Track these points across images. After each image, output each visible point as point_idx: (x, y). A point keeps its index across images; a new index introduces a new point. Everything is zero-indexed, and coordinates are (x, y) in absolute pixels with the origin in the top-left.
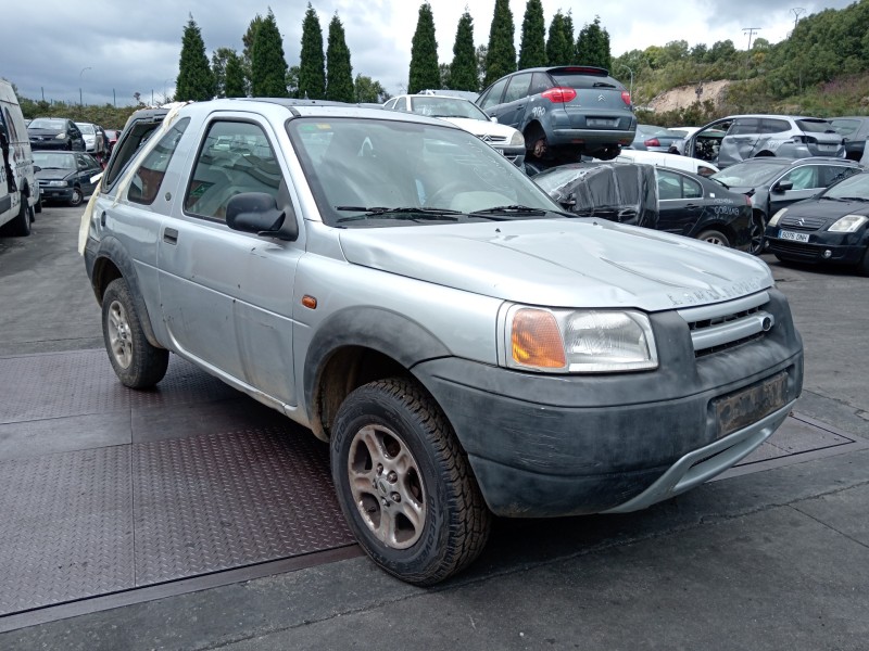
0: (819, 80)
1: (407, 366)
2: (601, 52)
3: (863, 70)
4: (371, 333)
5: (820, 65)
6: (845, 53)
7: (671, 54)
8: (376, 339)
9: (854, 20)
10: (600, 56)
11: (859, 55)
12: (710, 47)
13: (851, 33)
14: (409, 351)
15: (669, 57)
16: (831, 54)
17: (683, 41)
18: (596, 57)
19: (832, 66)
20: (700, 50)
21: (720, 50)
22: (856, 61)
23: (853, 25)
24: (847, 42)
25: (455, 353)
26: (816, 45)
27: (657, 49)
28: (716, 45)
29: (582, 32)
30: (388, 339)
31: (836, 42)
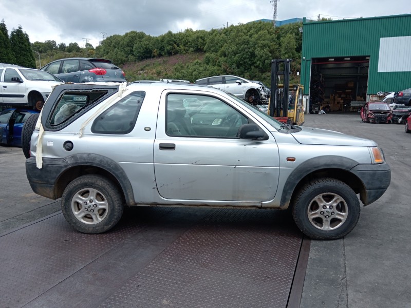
0: (120, 64)
1: (348, 170)
2: (26, 43)
3: (135, 61)
4: (331, 163)
5: (119, 57)
6: (127, 54)
7: (49, 46)
8: (334, 165)
9: (128, 40)
10: (25, 45)
11: (133, 55)
12: (67, 45)
13: (128, 46)
14: (348, 165)
15: (47, 48)
16: (123, 53)
17: (53, 41)
18: (23, 46)
19: (124, 58)
20: (62, 46)
21: (72, 47)
22: (132, 57)
23: (128, 43)
24: (127, 49)
25: (360, 163)
26: (116, 49)
27: (40, 43)
28: (70, 44)
29: (12, 33)
30: (339, 164)
31: (123, 49)
